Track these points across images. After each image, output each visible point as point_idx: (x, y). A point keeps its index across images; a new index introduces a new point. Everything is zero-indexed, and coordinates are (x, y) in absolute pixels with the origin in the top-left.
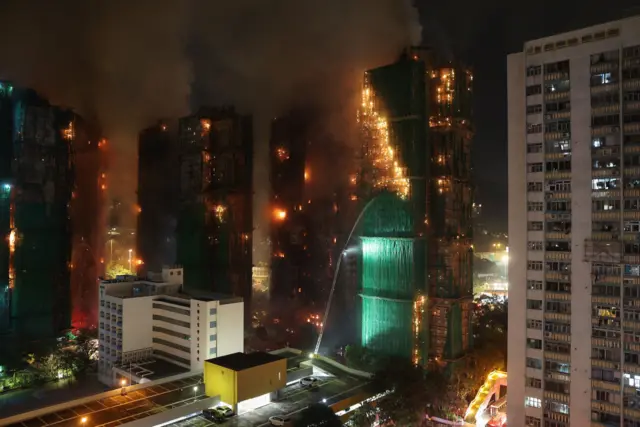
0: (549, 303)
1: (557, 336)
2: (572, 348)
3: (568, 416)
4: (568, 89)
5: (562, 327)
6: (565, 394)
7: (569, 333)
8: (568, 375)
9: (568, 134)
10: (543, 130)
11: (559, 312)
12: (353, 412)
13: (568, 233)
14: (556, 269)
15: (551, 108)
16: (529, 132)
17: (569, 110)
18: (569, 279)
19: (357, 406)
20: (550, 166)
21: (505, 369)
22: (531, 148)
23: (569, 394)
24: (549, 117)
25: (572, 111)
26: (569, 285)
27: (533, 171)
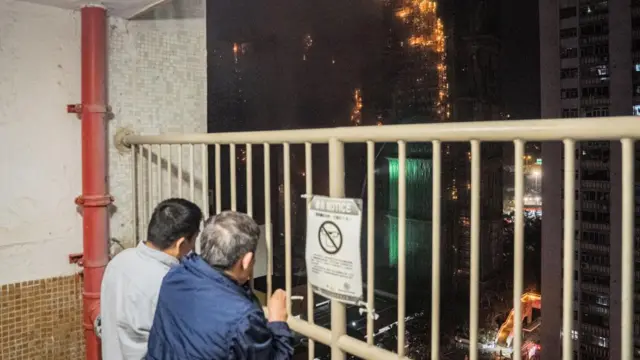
0: (585, 233)
1: (595, 267)
2: (611, 281)
3: (607, 349)
4: (606, 11)
5: (600, 258)
6: (603, 326)
7: (608, 265)
8: (608, 307)
9: (606, 59)
10: (579, 54)
11: (596, 243)
12: (382, 335)
13: (606, 161)
14: (592, 198)
15: (587, 31)
16: (563, 57)
17: (607, 33)
18: (608, 210)
19: (387, 328)
20: (586, 93)
21: (538, 291)
22: (566, 73)
23: (608, 328)
24: (585, 41)
25: (611, 33)
26: (607, 215)
27: (568, 97)
